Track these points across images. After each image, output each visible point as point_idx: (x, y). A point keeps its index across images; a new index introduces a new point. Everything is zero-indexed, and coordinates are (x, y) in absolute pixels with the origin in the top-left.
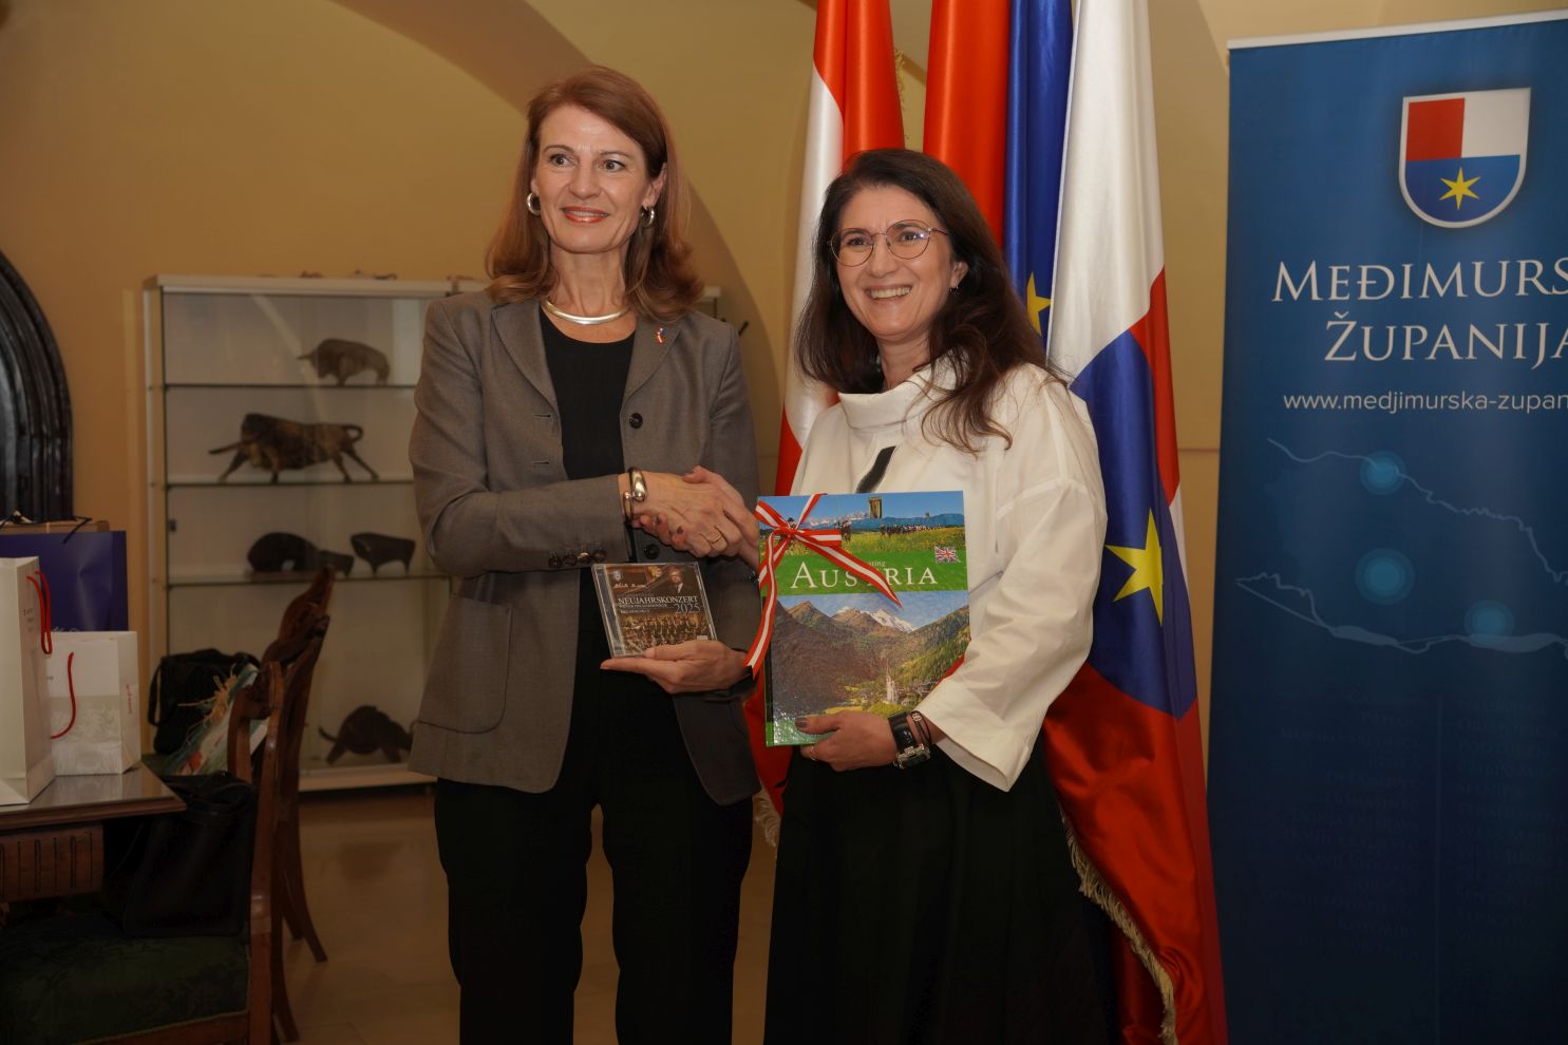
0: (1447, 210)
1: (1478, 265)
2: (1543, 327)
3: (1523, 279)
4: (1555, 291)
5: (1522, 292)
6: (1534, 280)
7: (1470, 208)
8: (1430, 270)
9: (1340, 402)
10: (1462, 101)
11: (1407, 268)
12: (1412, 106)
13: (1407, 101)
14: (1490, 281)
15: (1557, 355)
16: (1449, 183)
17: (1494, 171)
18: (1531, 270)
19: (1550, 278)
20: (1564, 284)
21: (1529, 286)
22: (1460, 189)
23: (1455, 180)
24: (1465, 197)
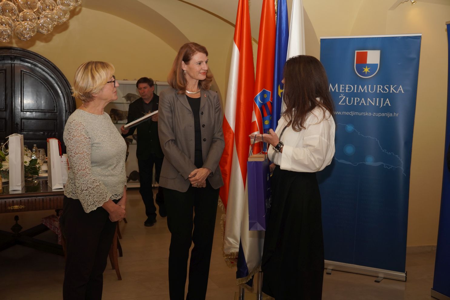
0: (364, 74)
1: (370, 86)
2: (382, 99)
3: (378, 89)
4: (384, 92)
5: (378, 92)
6: (381, 89)
7: (368, 74)
8: (360, 87)
9: (342, 113)
10: (367, 52)
11: (356, 86)
12: (357, 52)
13: (356, 51)
14: (372, 90)
15: (385, 105)
16: (364, 69)
17: (373, 67)
18: (380, 87)
19: (384, 89)
20: (386, 91)
21: (380, 91)
22: (366, 70)
23: (365, 68)
24: (367, 72)
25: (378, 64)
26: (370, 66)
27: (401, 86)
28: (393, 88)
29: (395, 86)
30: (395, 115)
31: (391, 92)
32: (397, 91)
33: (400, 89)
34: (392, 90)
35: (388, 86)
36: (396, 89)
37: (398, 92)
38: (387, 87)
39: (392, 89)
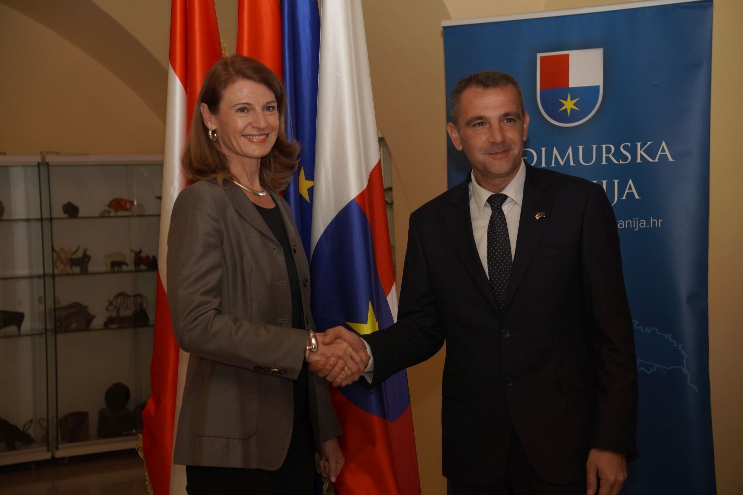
0: (562, 116)
1: (581, 148)
2: (616, 182)
3: (604, 155)
4: (621, 162)
5: (604, 162)
6: (610, 156)
7: (575, 116)
8: (555, 151)
10: (568, 56)
11: (543, 149)
12: (541, 58)
13: (539, 55)
14: (587, 158)
15: (624, 198)
16: (563, 102)
17: (586, 94)
18: (608, 150)
19: (618, 155)
20: (626, 158)
21: (608, 159)
22: (569, 105)
23: (566, 100)
24: (572, 109)
25: (599, 86)
26: (577, 92)
27: (664, 144)
28: (643, 151)
29: (649, 143)
30: (654, 222)
31: (639, 161)
32: (654, 158)
33: (663, 150)
34: (641, 155)
35: (629, 144)
36: (651, 152)
37: (656, 160)
38: (625, 148)
39: (640, 152)
